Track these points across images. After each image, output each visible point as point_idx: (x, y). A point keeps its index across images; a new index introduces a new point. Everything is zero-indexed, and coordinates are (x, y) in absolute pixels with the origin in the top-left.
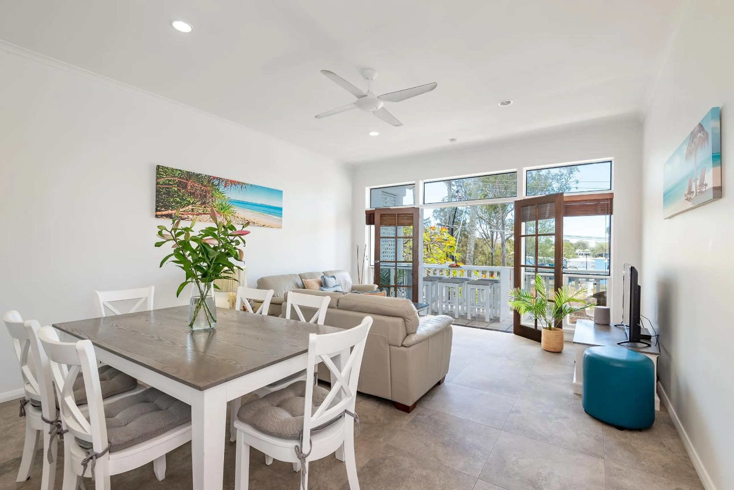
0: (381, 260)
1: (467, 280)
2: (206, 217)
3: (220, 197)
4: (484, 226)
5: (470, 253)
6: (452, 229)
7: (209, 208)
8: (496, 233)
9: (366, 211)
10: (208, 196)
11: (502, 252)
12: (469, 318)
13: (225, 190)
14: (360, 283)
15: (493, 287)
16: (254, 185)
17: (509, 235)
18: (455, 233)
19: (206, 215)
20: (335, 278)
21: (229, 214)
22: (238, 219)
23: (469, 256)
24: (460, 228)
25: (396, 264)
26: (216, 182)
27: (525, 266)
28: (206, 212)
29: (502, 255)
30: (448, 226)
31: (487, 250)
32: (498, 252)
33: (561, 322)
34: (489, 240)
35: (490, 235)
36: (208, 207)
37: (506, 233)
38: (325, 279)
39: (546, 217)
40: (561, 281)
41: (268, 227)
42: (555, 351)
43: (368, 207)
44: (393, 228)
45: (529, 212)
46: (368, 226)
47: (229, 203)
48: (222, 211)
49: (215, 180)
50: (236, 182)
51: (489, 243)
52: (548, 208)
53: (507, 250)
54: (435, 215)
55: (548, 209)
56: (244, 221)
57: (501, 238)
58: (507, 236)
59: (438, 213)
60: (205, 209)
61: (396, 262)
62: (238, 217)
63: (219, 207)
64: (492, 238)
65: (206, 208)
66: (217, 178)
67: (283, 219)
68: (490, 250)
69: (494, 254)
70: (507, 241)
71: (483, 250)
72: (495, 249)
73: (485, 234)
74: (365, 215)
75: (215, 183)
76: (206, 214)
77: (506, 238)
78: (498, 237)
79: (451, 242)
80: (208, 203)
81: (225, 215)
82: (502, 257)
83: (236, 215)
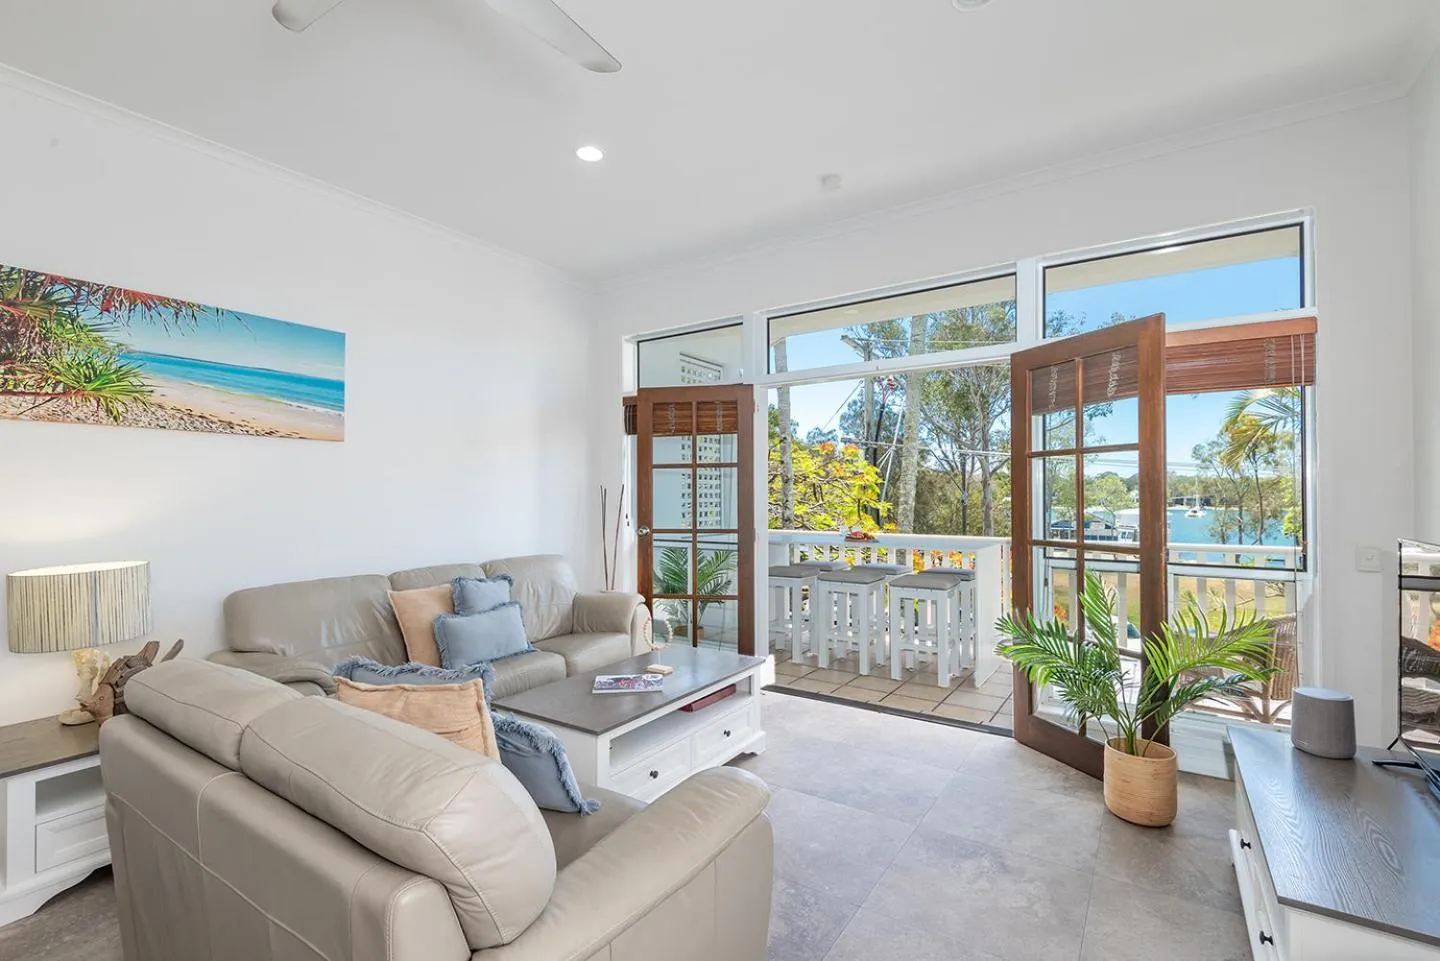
0: (654, 527)
1: (892, 571)
2: (17, 404)
3: (79, 342)
4: (947, 447)
5: (906, 503)
6: (875, 450)
7: (28, 375)
8: (970, 459)
9: (624, 399)
10: (24, 335)
11: (985, 498)
12: (896, 674)
13: (103, 321)
14: (610, 586)
15: (956, 592)
16: (229, 311)
17: (998, 464)
18: (882, 460)
19: (14, 398)
20: (510, 582)
21: (120, 397)
22: (160, 413)
23: (904, 509)
24: (893, 448)
25: (695, 537)
26: (67, 294)
27: (1044, 544)
28: (15, 387)
29: (983, 504)
30: (866, 444)
31: (954, 493)
32: (976, 497)
33: (1166, 726)
34: (956, 474)
35: (958, 464)
36: (25, 372)
37: (991, 460)
38: (462, 588)
39: (1109, 395)
40: (1164, 593)
41: (289, 436)
42: (1151, 824)
43: (630, 388)
44: (687, 441)
45: (1053, 384)
46: (630, 436)
47: (123, 362)
48: (90, 387)
49: (57, 287)
50: (151, 297)
51: (957, 479)
52: (1115, 367)
53: (994, 494)
54: (846, 426)
55: (1115, 370)
56: (185, 418)
57: (981, 470)
58: (995, 466)
59: (850, 421)
60: (10, 376)
61: (695, 531)
62: (160, 406)
63: (74, 371)
64: (964, 470)
65: (14, 374)
66: (67, 282)
67: (345, 414)
68: (958, 494)
69: (967, 503)
70: (994, 476)
71: (944, 495)
72: (970, 492)
73: (947, 461)
74: (622, 409)
75: (55, 297)
76: (15, 394)
77: (991, 470)
78: (976, 468)
79: (867, 477)
80: (26, 358)
81: (106, 399)
82: (984, 509)
83: (155, 398)
